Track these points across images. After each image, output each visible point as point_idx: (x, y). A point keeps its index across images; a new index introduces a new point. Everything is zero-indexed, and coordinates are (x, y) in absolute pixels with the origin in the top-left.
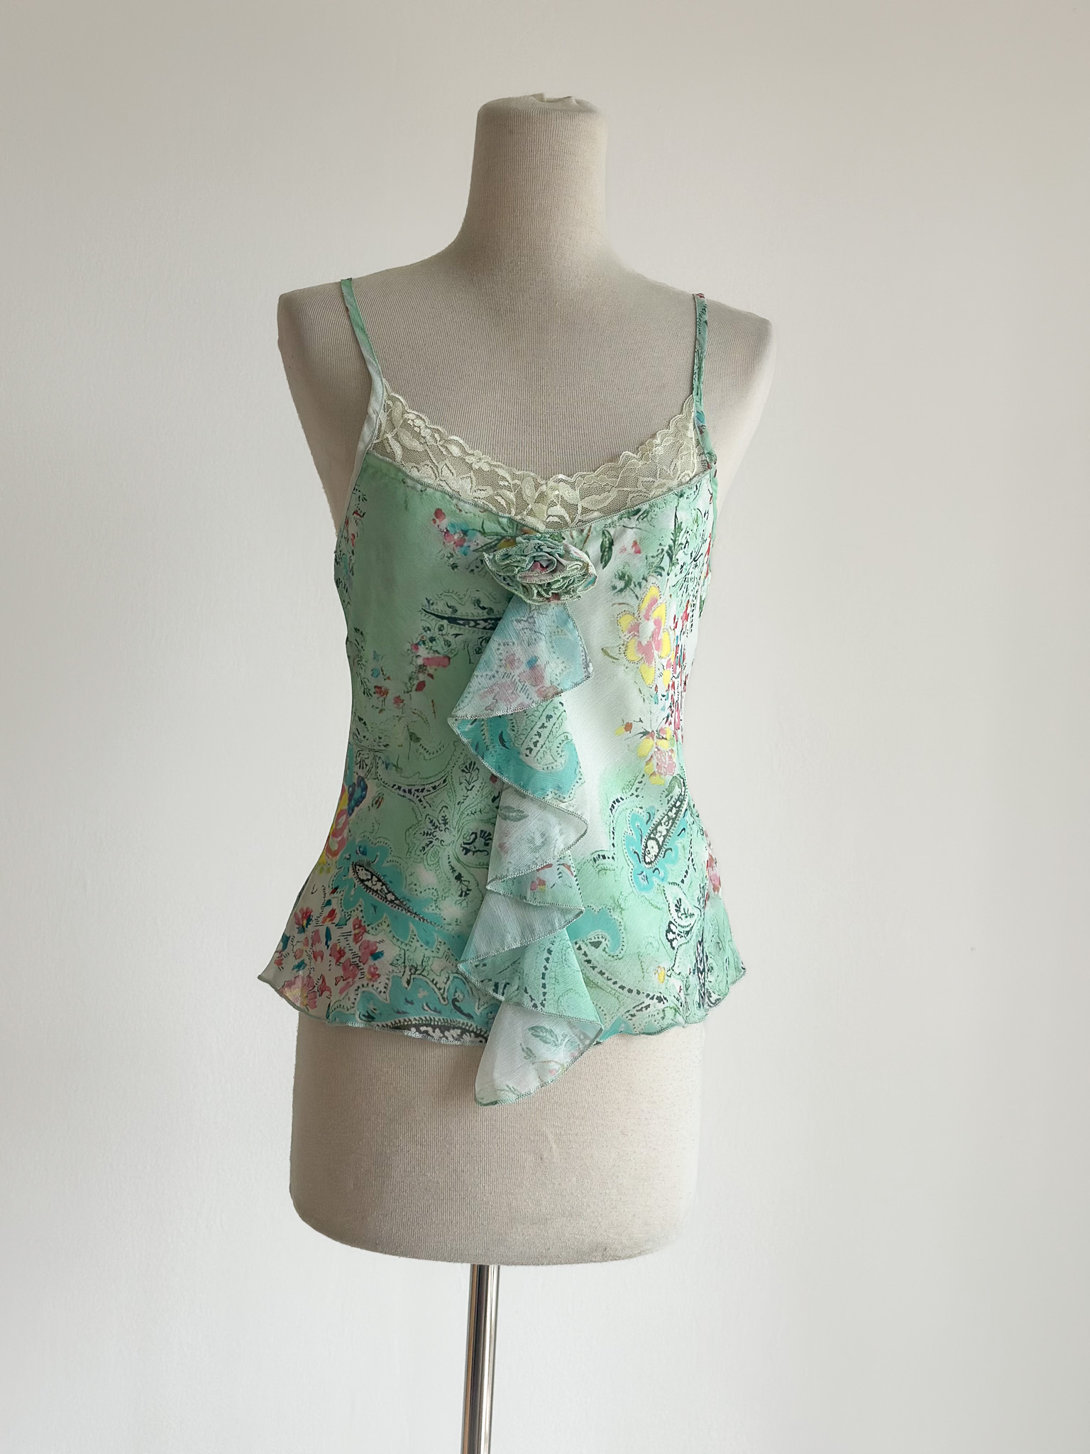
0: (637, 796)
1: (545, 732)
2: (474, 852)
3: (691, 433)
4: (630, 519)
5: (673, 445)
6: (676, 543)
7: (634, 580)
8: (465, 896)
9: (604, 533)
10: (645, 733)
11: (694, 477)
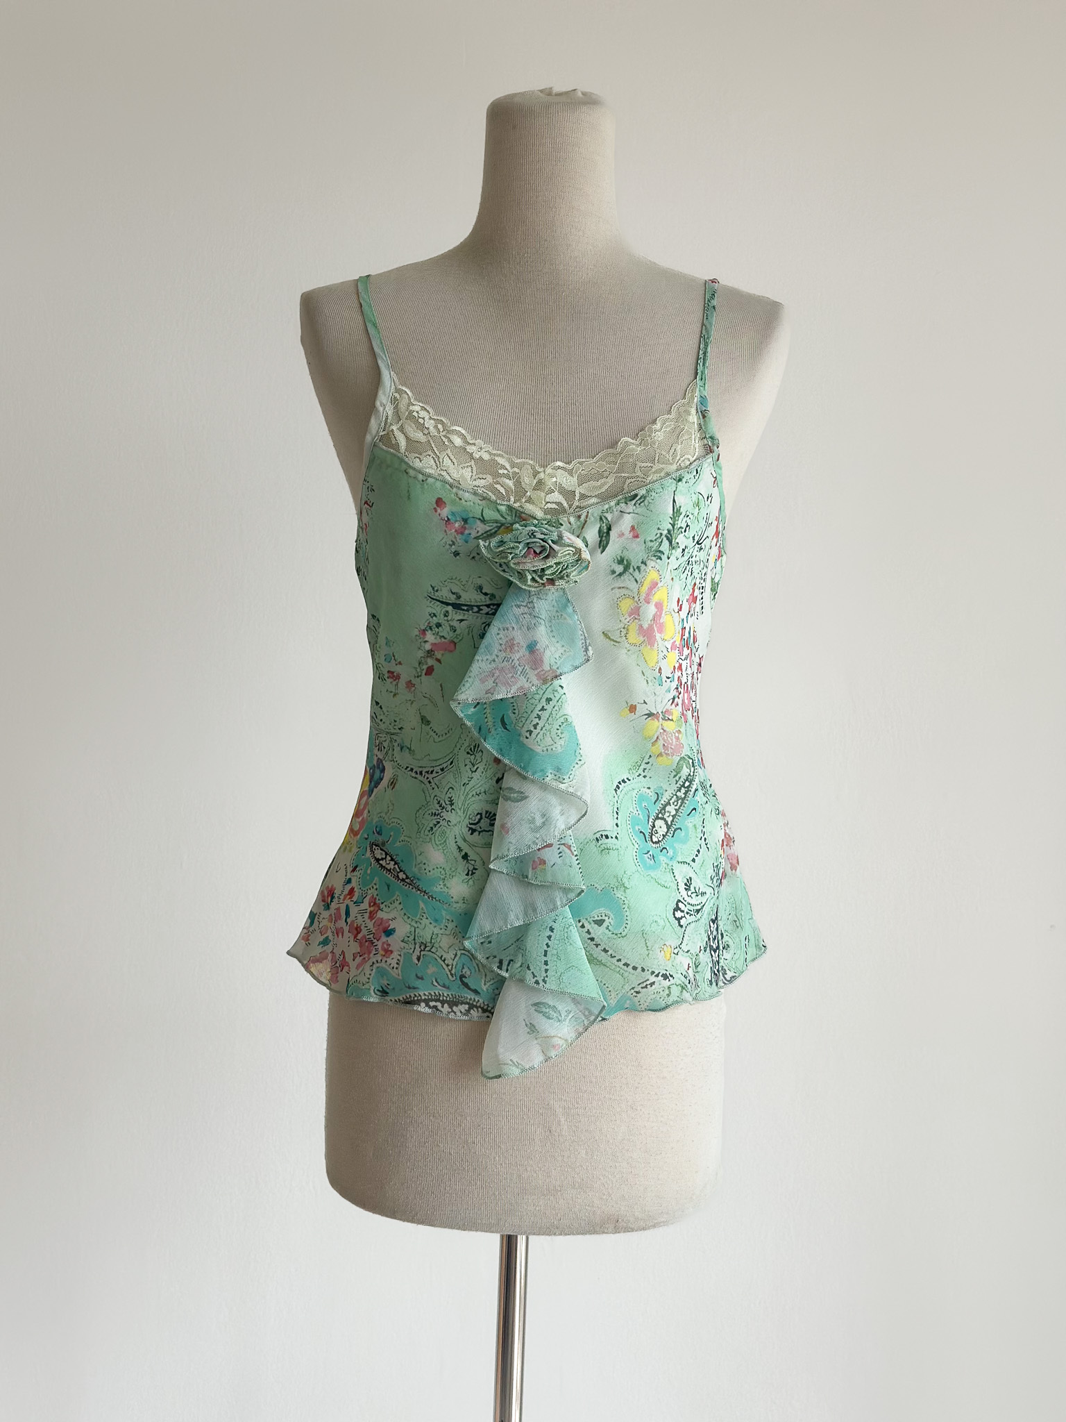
0: (645, 777)
1: (545, 715)
2: (480, 832)
3: (694, 418)
4: (627, 504)
5: (673, 430)
6: (675, 527)
7: (632, 564)
8: (472, 875)
9: (601, 519)
10: (650, 715)
11: (695, 461)
